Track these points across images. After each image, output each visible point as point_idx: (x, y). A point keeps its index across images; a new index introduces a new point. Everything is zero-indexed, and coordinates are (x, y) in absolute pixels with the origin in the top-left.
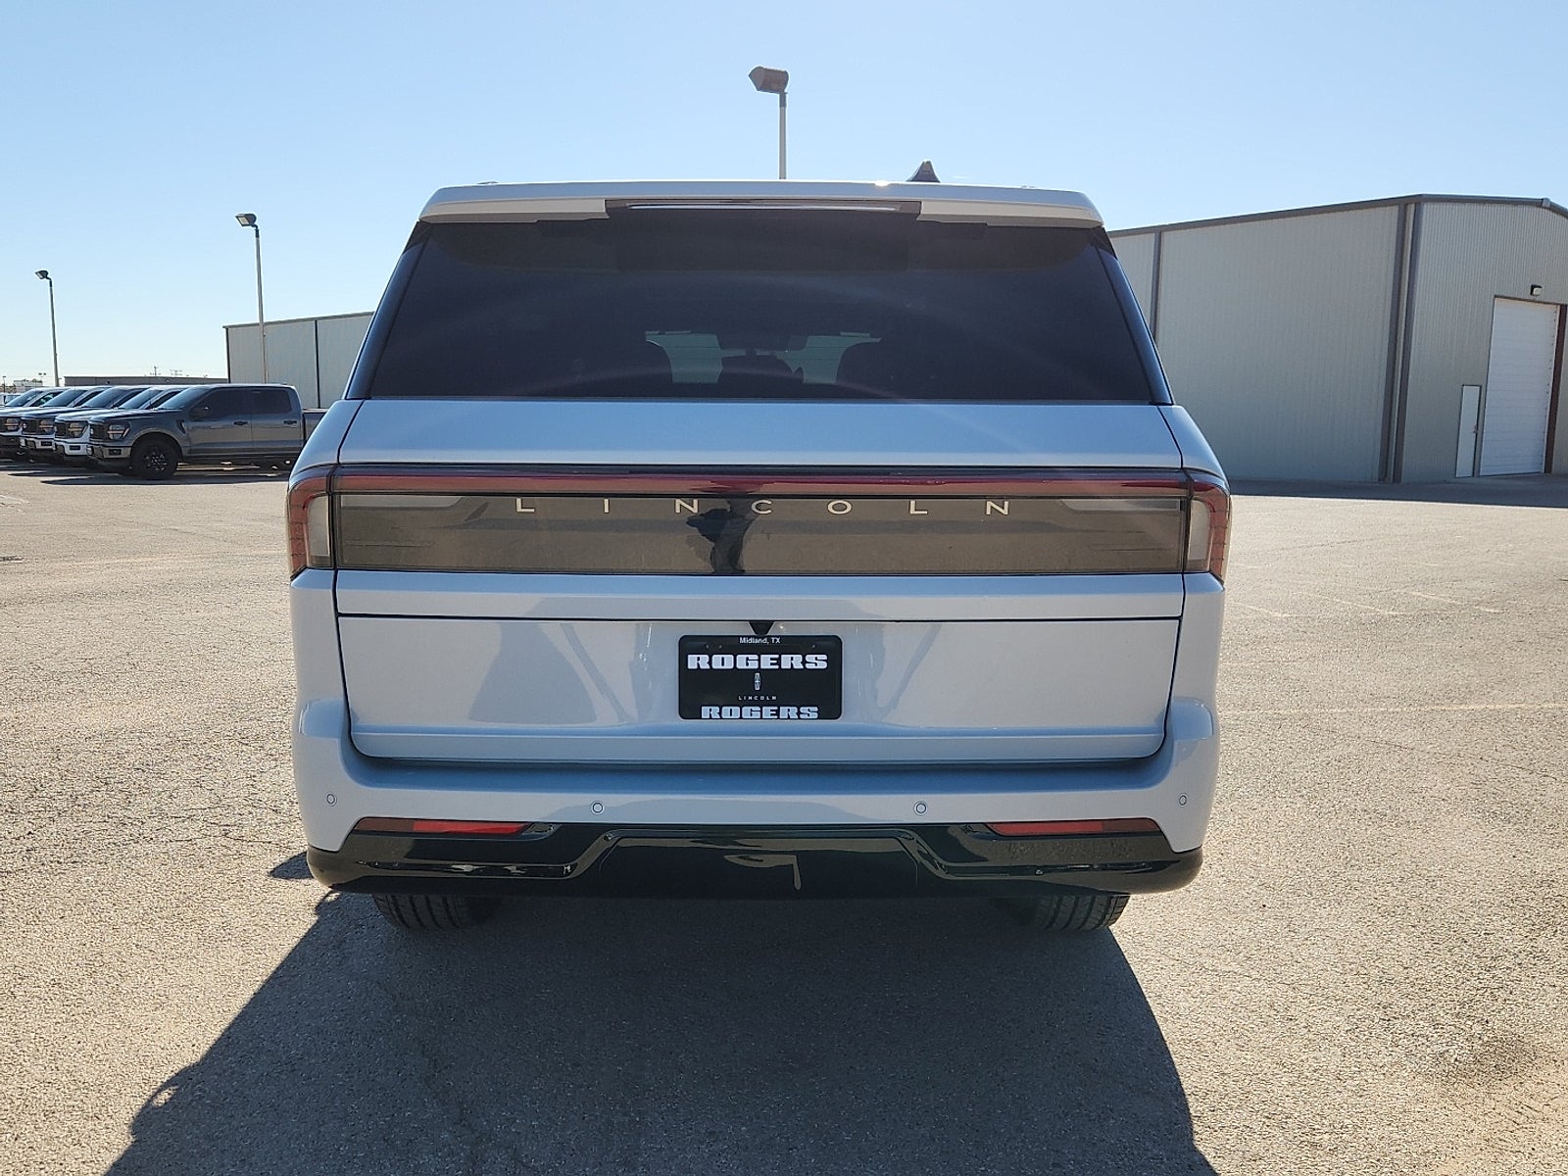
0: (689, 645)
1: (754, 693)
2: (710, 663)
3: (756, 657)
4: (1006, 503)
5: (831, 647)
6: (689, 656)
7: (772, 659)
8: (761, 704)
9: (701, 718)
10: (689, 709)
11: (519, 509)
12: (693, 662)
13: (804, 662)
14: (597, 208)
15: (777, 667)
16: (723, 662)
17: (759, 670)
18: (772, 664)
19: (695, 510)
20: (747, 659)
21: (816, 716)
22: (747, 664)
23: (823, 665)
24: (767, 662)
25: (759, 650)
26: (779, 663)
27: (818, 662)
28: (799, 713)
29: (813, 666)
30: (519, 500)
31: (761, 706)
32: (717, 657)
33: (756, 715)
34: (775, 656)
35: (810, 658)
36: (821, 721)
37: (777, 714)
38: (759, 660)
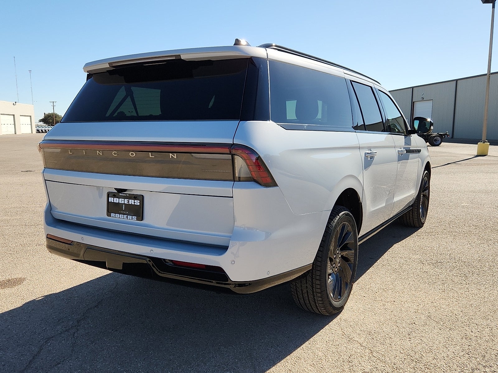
0: (109, 195)
1: (123, 211)
2: (113, 200)
4: (175, 154)
5: (141, 198)
6: (109, 198)
7: (127, 201)
9: (111, 216)
10: (109, 213)
12: (111, 200)
13: (134, 202)
15: (128, 203)
16: (117, 200)
18: (127, 202)
20: (122, 200)
21: (136, 219)
22: (122, 202)
23: (139, 204)
25: (124, 198)
26: (129, 202)
27: (137, 203)
28: (132, 218)
31: (124, 215)
32: (115, 199)
33: (123, 217)
34: (128, 200)
35: (136, 201)
36: (137, 221)
37: (127, 218)
38: (124, 201)
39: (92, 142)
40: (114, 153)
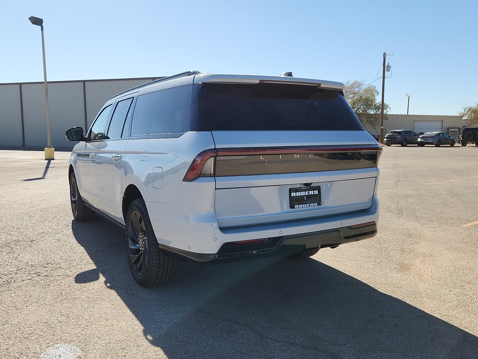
0: (291, 191)
1: (305, 201)
2: (296, 194)
3: (305, 192)
5: (318, 188)
6: (292, 193)
8: (306, 203)
9: (295, 208)
10: (292, 206)
11: (261, 159)
12: (293, 194)
13: (314, 193)
14: (258, 82)
16: (299, 194)
17: (305, 195)
19: (298, 157)
21: (317, 205)
22: (303, 194)
23: (317, 193)
24: (307, 193)
25: (305, 190)
26: (309, 193)
27: (316, 192)
28: (314, 205)
29: (315, 193)
30: (261, 156)
31: (306, 204)
32: (297, 193)
33: (306, 206)
34: (308, 192)
35: (315, 191)
36: (318, 206)
37: (310, 206)
38: (305, 193)
39: (293, 148)
40: (310, 156)
